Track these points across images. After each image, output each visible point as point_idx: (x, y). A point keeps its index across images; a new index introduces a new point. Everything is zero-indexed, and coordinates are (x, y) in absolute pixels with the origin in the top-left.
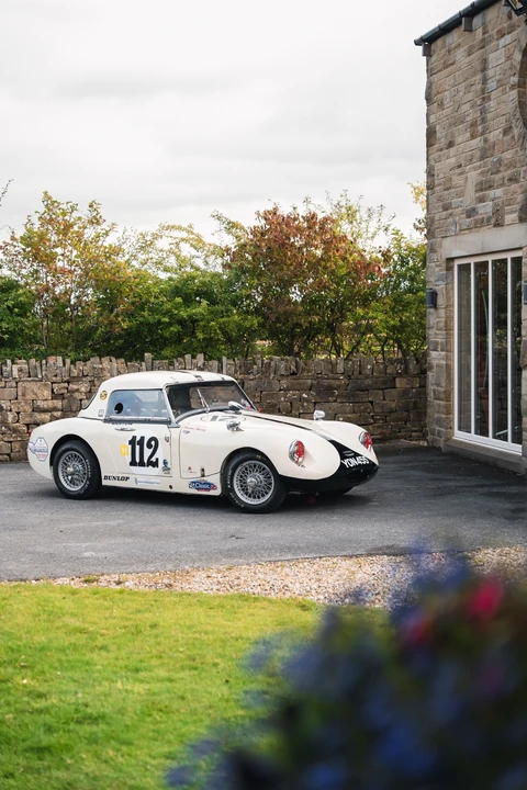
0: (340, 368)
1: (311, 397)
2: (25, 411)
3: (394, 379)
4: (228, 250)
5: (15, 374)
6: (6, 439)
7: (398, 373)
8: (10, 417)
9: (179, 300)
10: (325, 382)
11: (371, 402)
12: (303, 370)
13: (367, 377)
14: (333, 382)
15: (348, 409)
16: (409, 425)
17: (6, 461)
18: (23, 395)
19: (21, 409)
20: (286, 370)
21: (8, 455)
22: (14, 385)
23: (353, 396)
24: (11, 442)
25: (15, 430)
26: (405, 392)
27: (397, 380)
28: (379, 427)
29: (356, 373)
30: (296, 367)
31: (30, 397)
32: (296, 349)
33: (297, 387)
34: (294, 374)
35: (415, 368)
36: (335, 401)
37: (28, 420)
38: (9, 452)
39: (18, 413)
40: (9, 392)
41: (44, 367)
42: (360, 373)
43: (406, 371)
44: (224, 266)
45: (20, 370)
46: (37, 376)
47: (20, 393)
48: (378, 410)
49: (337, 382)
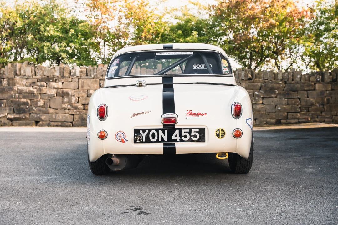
0: (280, 77)
1: (260, 94)
2: (82, 97)
3: (315, 84)
4: (213, 7)
5: (78, 74)
6: (70, 113)
7: (317, 81)
8: (74, 100)
9: (180, 32)
10: (270, 85)
11: (299, 99)
12: (256, 77)
13: (297, 83)
14: (275, 85)
15: (284, 103)
16: (323, 114)
17: (70, 126)
18: (82, 87)
19: (80, 96)
20: (245, 76)
21: (72, 122)
22: (77, 80)
23: (288, 94)
24: (73, 115)
25: (76, 108)
26: (322, 93)
27: (317, 85)
28: (304, 114)
29: (290, 80)
30: (252, 75)
31: (86, 88)
32: (253, 67)
33: (251, 87)
34: (250, 79)
35: (329, 78)
36: (276, 97)
37: (84, 102)
38: (72, 120)
39: (79, 97)
40: (73, 85)
41: (95, 70)
42: (293, 80)
43: (323, 80)
44: (210, 15)
45: (81, 72)
46: (91, 76)
47: (80, 86)
48: (303, 103)
49: (278, 85)
